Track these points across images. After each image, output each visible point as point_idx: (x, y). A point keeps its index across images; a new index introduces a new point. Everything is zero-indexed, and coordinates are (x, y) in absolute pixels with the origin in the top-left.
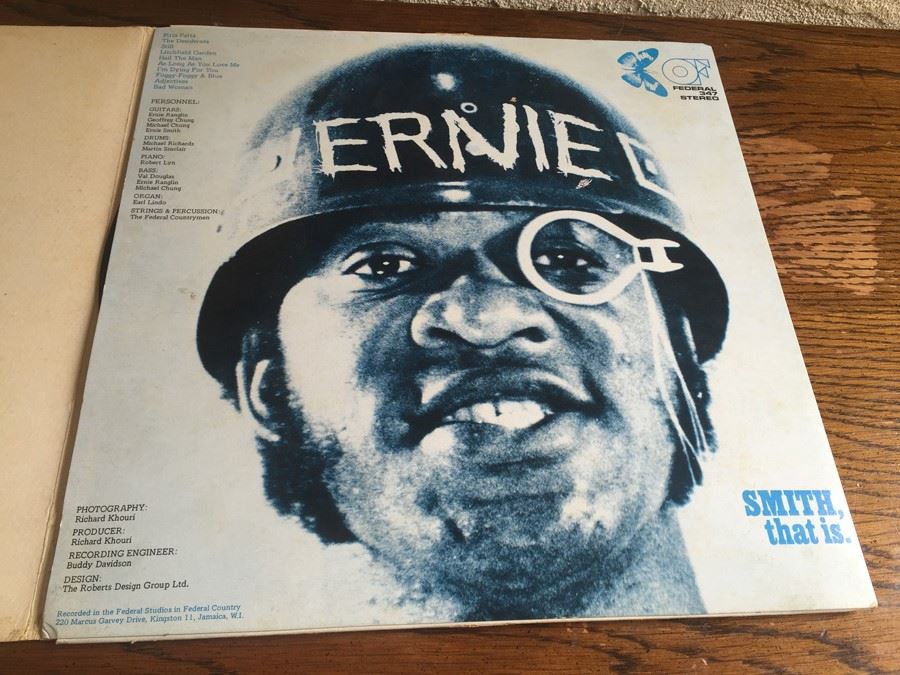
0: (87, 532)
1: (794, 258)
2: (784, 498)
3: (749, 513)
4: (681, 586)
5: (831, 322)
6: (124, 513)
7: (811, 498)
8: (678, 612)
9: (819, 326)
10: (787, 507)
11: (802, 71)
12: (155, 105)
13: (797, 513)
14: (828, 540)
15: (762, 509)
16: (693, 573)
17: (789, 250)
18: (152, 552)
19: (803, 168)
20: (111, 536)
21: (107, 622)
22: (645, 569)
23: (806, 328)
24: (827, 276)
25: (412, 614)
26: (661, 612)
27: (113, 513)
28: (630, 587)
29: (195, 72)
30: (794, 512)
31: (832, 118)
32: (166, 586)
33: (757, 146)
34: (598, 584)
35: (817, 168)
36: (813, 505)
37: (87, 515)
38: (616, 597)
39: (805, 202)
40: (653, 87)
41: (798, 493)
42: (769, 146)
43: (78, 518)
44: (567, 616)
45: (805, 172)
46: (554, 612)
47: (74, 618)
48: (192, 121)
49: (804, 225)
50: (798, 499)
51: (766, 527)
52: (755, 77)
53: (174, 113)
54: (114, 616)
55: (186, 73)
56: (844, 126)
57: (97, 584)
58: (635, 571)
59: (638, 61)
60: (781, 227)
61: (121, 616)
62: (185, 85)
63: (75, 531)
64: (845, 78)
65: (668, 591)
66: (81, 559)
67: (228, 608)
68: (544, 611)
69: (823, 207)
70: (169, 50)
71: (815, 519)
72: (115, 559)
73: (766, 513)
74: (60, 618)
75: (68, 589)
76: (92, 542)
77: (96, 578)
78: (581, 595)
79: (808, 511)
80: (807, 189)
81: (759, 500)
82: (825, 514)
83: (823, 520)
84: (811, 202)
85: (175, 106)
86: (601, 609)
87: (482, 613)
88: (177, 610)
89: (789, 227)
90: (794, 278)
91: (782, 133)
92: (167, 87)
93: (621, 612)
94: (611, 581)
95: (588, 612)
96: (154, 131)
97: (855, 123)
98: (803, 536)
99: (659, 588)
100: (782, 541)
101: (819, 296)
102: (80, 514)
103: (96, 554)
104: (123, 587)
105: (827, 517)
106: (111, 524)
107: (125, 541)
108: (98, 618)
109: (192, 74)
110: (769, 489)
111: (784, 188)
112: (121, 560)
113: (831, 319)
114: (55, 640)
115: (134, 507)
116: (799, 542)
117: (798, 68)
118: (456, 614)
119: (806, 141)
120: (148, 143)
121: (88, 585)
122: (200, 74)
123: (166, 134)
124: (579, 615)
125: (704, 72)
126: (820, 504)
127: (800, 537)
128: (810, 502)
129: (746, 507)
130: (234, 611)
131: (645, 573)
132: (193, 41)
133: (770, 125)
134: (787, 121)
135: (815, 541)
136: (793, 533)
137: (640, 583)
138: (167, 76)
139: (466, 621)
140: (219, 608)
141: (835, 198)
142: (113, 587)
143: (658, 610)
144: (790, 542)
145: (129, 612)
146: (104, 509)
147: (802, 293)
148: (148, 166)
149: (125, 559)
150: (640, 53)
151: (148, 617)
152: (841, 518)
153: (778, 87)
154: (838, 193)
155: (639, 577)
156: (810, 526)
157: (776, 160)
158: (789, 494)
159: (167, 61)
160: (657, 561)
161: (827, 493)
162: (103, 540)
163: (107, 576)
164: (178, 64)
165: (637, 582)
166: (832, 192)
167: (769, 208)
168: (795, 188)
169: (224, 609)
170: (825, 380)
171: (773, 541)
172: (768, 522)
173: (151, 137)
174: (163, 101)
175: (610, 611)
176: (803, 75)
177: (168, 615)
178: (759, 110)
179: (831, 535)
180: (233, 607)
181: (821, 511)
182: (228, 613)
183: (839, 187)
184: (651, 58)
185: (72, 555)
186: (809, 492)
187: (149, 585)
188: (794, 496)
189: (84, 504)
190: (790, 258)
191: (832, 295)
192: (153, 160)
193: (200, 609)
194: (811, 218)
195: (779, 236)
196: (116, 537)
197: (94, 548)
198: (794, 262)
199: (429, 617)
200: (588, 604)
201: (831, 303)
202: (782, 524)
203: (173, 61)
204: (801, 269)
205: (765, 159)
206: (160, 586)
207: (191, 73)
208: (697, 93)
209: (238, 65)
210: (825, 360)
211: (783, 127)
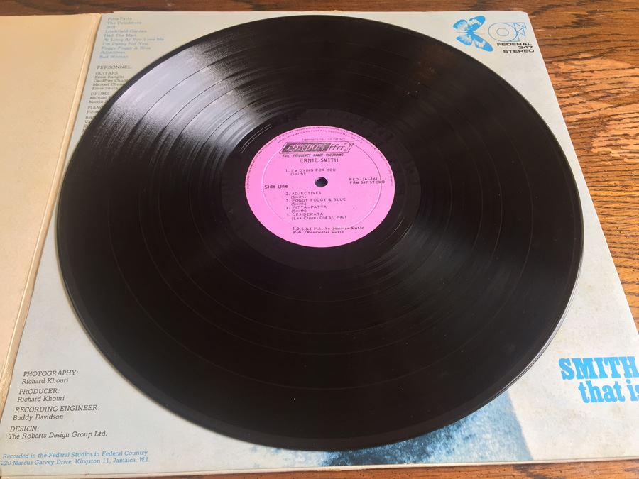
0: (31, 391)
1: (624, 145)
2: (595, 364)
3: (565, 377)
4: (510, 437)
6: (60, 377)
7: (618, 364)
10: (597, 372)
11: (611, 11)
12: (100, 70)
13: (606, 376)
14: (633, 398)
15: (576, 374)
16: (519, 426)
17: (619, 139)
18: (80, 408)
19: (622, 80)
20: (49, 395)
21: (41, 463)
22: (478, 423)
25: (286, 460)
26: (494, 459)
27: (51, 377)
28: (467, 438)
29: (130, 45)
30: (603, 375)
32: (89, 435)
33: (585, 65)
34: (440, 436)
35: (633, 78)
36: (620, 369)
37: (31, 378)
38: (455, 447)
39: (627, 104)
40: (482, 45)
41: (607, 360)
42: (594, 66)
43: (24, 381)
44: (415, 462)
45: (623, 82)
46: (404, 459)
47: (15, 459)
49: (628, 120)
50: (606, 364)
51: (579, 388)
52: (577, 17)
53: (113, 75)
54: (47, 459)
55: (123, 46)
57: (35, 433)
58: (470, 426)
59: (469, 26)
60: (611, 123)
61: (52, 459)
62: (123, 55)
63: (21, 391)
65: (499, 442)
66: (24, 413)
67: (137, 453)
68: (396, 458)
70: (112, 30)
71: (622, 381)
72: (50, 413)
73: (579, 377)
74: (5, 460)
75: (12, 436)
76: (34, 400)
77: (34, 428)
78: (426, 445)
79: (615, 375)
80: (628, 94)
81: (573, 367)
82: (631, 376)
83: (628, 381)
84: (631, 104)
85: (115, 70)
86: (443, 455)
87: (344, 459)
88: (97, 454)
89: (617, 122)
90: (626, 160)
91: (602, 55)
92: (109, 57)
93: (460, 458)
94: (451, 433)
95: (432, 458)
96: (99, 89)
98: (611, 395)
99: (491, 439)
100: (594, 400)
102: (26, 377)
103: (36, 409)
104: (55, 436)
105: (632, 380)
106: (50, 386)
107: (59, 399)
108: (34, 460)
109: (129, 47)
110: (582, 357)
111: (609, 94)
112: (55, 414)
114: (1, 477)
115: (68, 373)
116: (608, 400)
117: (608, 9)
118: (322, 460)
119: (621, 61)
120: (93, 98)
121: (28, 433)
122: (134, 47)
123: (107, 91)
124: (425, 461)
125: (521, 31)
126: (626, 368)
127: (609, 396)
128: (617, 366)
129: (563, 373)
130: (142, 456)
131: (479, 426)
132: (129, 23)
133: (592, 51)
134: (604, 47)
135: (622, 399)
136: (603, 393)
137: (475, 435)
138: (109, 49)
139: (330, 465)
140: (131, 453)
142: (48, 436)
143: (491, 457)
144: (601, 400)
145: (59, 455)
146: (44, 373)
147: (634, 170)
148: (92, 114)
149: (58, 413)
150: (471, 20)
151: (73, 460)
153: (596, 24)
155: (474, 430)
156: (617, 387)
157: (600, 75)
158: (599, 360)
159: (110, 38)
160: (489, 417)
161: (632, 359)
162: (43, 398)
163: (44, 426)
164: (118, 40)
167: (599, 109)
168: (617, 94)
169: (134, 454)
171: (586, 400)
172: (581, 384)
173: (96, 94)
174: (106, 67)
175: (450, 458)
176: (612, 14)
177: (89, 458)
178: (583, 40)
179: (636, 394)
180: (141, 453)
181: (627, 374)
182: (137, 457)
184: (479, 23)
185: (17, 410)
186: (616, 359)
187: (75, 434)
188: (603, 362)
189: (29, 370)
190: (621, 145)
192: (96, 110)
193: (115, 454)
194: (633, 115)
195: (610, 130)
196: (52, 396)
197: (35, 404)
198: (624, 148)
199: (300, 462)
200: (432, 452)
202: (593, 385)
203: (115, 37)
204: (630, 152)
205: (591, 74)
206: (85, 435)
207: (127, 46)
208: (516, 48)
209: (163, 40)
211: (602, 52)
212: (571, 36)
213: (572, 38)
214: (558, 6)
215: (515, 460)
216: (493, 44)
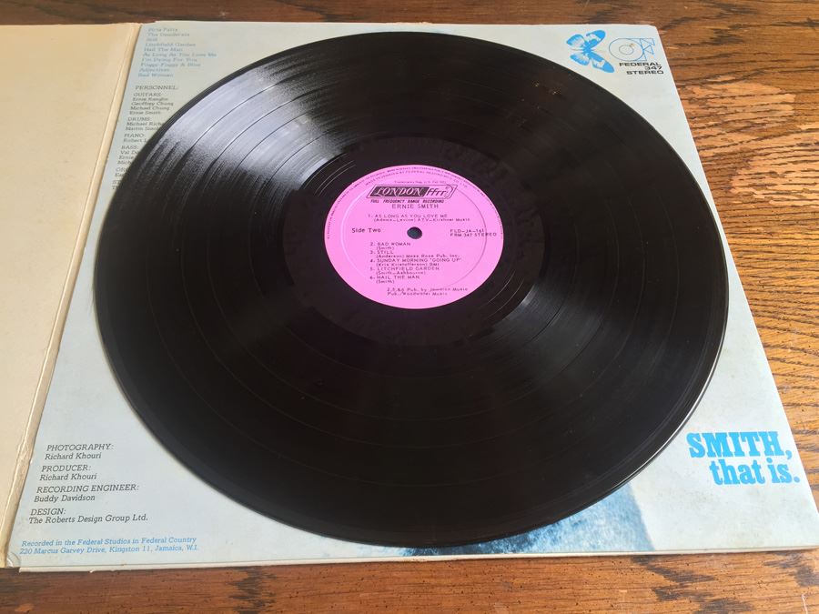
0: (56, 468)
1: (770, 185)
2: (729, 439)
3: (693, 454)
4: (627, 524)
5: (811, 239)
6: (91, 452)
7: (758, 440)
8: (625, 549)
9: (800, 243)
10: (732, 449)
11: (758, 26)
12: (139, 91)
13: (743, 454)
14: (775, 480)
15: (707, 451)
16: (639, 511)
17: (764, 178)
18: (116, 487)
19: (769, 107)
20: (78, 472)
21: (69, 551)
23: (788, 246)
24: (803, 199)
26: (608, 549)
27: (81, 451)
28: (576, 524)
29: (176, 62)
30: (739, 452)
31: (790, 64)
32: (126, 519)
33: (724, 90)
35: (782, 106)
36: (760, 446)
37: (56, 453)
38: (562, 534)
39: (774, 136)
40: (601, 65)
41: (744, 435)
42: (736, 90)
43: (47, 456)
44: (514, 551)
45: (771, 110)
46: (501, 548)
47: (38, 547)
48: (172, 104)
49: (776, 155)
50: (743, 440)
51: (711, 468)
52: (716, 33)
53: (156, 97)
54: (76, 547)
55: (168, 63)
56: (802, 70)
57: (61, 517)
59: (586, 42)
60: (755, 158)
61: (81, 546)
62: (166, 73)
63: (44, 467)
64: (799, 30)
65: (615, 529)
66: (48, 494)
67: (184, 540)
68: (491, 547)
69: (791, 139)
70: (153, 42)
71: (762, 460)
72: (79, 494)
73: (711, 454)
74: (25, 547)
75: (34, 520)
76: (60, 478)
77: (60, 511)
79: (754, 452)
80: (775, 125)
81: (703, 443)
82: (772, 454)
83: (769, 460)
84: (780, 136)
85: (157, 91)
86: (548, 544)
88: (136, 541)
89: (762, 158)
90: (772, 202)
91: (746, 78)
92: (150, 75)
93: (567, 548)
95: (535, 547)
96: (137, 113)
97: (811, 67)
98: (749, 476)
99: (605, 526)
100: (727, 481)
101: (798, 217)
102: (50, 452)
103: (62, 489)
104: (85, 520)
105: (773, 458)
106: (79, 462)
107: (90, 478)
108: (60, 547)
110: (714, 431)
111: (754, 125)
112: (85, 494)
113: (810, 236)
114: (18, 568)
115: (101, 447)
116: (745, 482)
117: (755, 24)
119: (769, 85)
120: (131, 124)
121: (53, 517)
122: (181, 62)
123: (148, 116)
124: (526, 550)
125: (649, 49)
126: (767, 444)
127: (746, 478)
128: (756, 443)
129: (692, 450)
130: (189, 544)
132: (175, 35)
133: (734, 73)
134: (749, 68)
135: (762, 481)
136: (738, 474)
137: (586, 520)
138: (150, 66)
139: (414, 555)
140: (176, 540)
141: (802, 132)
142: (76, 520)
143: (604, 546)
144: (736, 481)
145: (90, 542)
146: (72, 447)
147: (781, 214)
148: (130, 144)
149: (90, 493)
150: (588, 35)
151: (107, 548)
152: (788, 459)
153: (738, 41)
154: (804, 127)
155: (585, 515)
156: (756, 466)
157: (743, 101)
158: (734, 436)
159: (151, 53)
161: (774, 435)
162: (70, 476)
163: (72, 509)
164: (161, 55)
165: (583, 519)
166: (798, 126)
167: (741, 142)
168: (763, 124)
169: (180, 541)
170: (811, 290)
171: (718, 481)
172: (713, 463)
173: (134, 119)
174: (146, 88)
175: (557, 547)
176: (759, 29)
177: (127, 546)
178: (722, 60)
179: (779, 475)
180: (189, 540)
181: (768, 452)
182: (184, 545)
183: (804, 122)
184: (598, 39)
185: (39, 489)
186: (755, 434)
187: (110, 518)
188: (740, 438)
189: (54, 443)
190: (766, 185)
191: (810, 216)
192: (135, 139)
193: (157, 541)
194: (782, 149)
195: (754, 167)
196: (82, 473)
197: (61, 483)
198: (770, 188)
200: (535, 540)
201: (809, 222)
202: (727, 465)
203: (157, 52)
204: (778, 194)
205: (732, 101)
206: (121, 519)
207: (172, 63)
208: (643, 68)
209: (215, 55)
210: (810, 272)
211: (746, 74)
212: (709, 55)
213: (709, 58)
214: (694, 19)
215: (632, 550)
216: (615, 64)
